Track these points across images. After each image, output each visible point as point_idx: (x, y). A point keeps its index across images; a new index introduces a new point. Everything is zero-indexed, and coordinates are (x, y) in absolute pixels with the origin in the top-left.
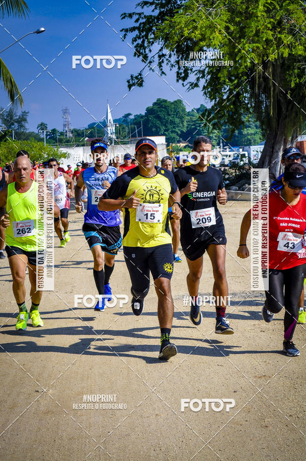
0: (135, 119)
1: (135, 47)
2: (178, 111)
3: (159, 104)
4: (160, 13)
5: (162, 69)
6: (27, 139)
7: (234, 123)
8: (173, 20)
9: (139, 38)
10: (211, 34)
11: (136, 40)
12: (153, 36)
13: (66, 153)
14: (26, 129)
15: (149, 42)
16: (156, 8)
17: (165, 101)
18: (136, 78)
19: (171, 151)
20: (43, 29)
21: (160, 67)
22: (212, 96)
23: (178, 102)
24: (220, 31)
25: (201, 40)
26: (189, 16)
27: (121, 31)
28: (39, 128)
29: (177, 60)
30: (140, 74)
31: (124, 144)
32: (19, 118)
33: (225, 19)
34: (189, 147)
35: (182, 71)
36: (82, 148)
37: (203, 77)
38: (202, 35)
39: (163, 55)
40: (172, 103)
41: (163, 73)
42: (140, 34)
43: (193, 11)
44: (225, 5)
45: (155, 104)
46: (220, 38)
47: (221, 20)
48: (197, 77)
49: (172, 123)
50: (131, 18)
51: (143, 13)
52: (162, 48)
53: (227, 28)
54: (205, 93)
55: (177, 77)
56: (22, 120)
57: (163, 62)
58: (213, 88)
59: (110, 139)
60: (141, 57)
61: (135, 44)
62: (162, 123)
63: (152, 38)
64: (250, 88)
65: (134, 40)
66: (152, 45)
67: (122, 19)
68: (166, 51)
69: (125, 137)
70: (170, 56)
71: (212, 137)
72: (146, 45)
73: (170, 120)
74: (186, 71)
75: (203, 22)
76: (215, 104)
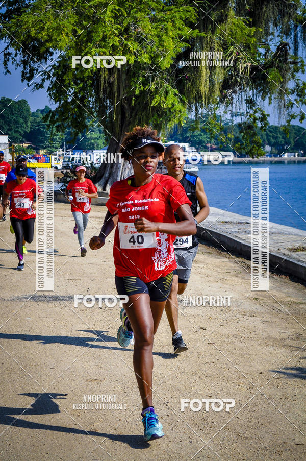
2: (22, 111)
3: (3, 103)
4: (8, 11)
5: (7, 68)
7: (77, 126)
8: (20, 19)
10: (58, 35)
16: (3, 6)
17: (10, 100)
19: (14, 151)
21: (5, 65)
22: (57, 98)
23: (23, 103)
24: (67, 33)
25: (47, 41)
26: (36, 16)
29: (23, 59)
33: (73, 21)
34: (32, 147)
35: (28, 71)
37: (49, 77)
38: (49, 36)
39: (9, 54)
40: (16, 103)
41: (8, 71)
43: (41, 11)
44: (73, 8)
46: (67, 40)
47: (69, 22)
48: (42, 77)
49: (16, 122)
52: (8, 46)
53: (74, 32)
54: (50, 95)
55: (22, 76)
57: (8, 60)
58: (58, 91)
62: (5, 122)
64: (95, 93)
68: (12, 50)
70: (16, 55)
71: (56, 139)
73: (14, 120)
74: (31, 71)
75: (50, 24)
76: (59, 106)
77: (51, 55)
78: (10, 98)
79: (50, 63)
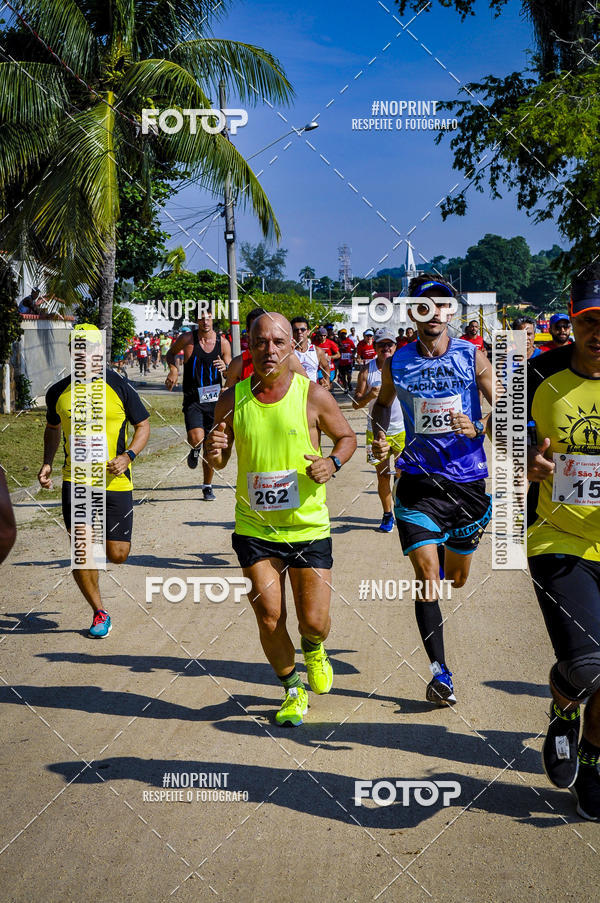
0: (450, 264)
1: (455, 154)
2: (518, 255)
3: (488, 243)
4: (497, 101)
5: (495, 189)
6: (283, 291)
8: (516, 113)
9: (462, 140)
10: (576, 135)
11: (456, 144)
12: (483, 137)
13: (342, 315)
14: (282, 276)
15: (477, 147)
16: (490, 95)
17: (498, 238)
18: (455, 201)
19: (505, 317)
20: (315, 124)
21: (492, 186)
22: (572, 232)
23: (518, 241)
24: (589, 131)
25: (559, 145)
28: (302, 276)
29: (520, 174)
30: (461, 196)
32: (273, 259)
34: (532, 310)
35: (527, 193)
37: (560, 202)
38: (560, 137)
39: (499, 168)
40: (509, 242)
41: (497, 194)
42: (464, 134)
45: (482, 242)
46: (589, 142)
47: (591, 114)
48: (550, 202)
49: (508, 272)
50: (451, 108)
51: (469, 102)
52: (497, 157)
54: (562, 228)
55: (519, 201)
56: (277, 262)
57: (497, 177)
58: (575, 221)
60: (464, 169)
61: (456, 148)
62: (491, 272)
63: (483, 141)
65: (455, 143)
66: (481, 151)
68: (503, 162)
70: (509, 169)
72: (472, 150)
73: (505, 268)
74: (533, 193)
75: (563, 118)
76: (576, 244)
77: (563, 166)
78: (499, 235)
79: (560, 179)
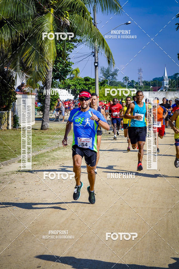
6: (116, 85)
14: (116, 80)
20: (130, 22)
27: (176, 25)
28: (124, 79)
31: (173, 91)
32: (113, 73)
36: (148, 92)
59: (165, 88)
67: (177, 17)
69: (174, 87)
